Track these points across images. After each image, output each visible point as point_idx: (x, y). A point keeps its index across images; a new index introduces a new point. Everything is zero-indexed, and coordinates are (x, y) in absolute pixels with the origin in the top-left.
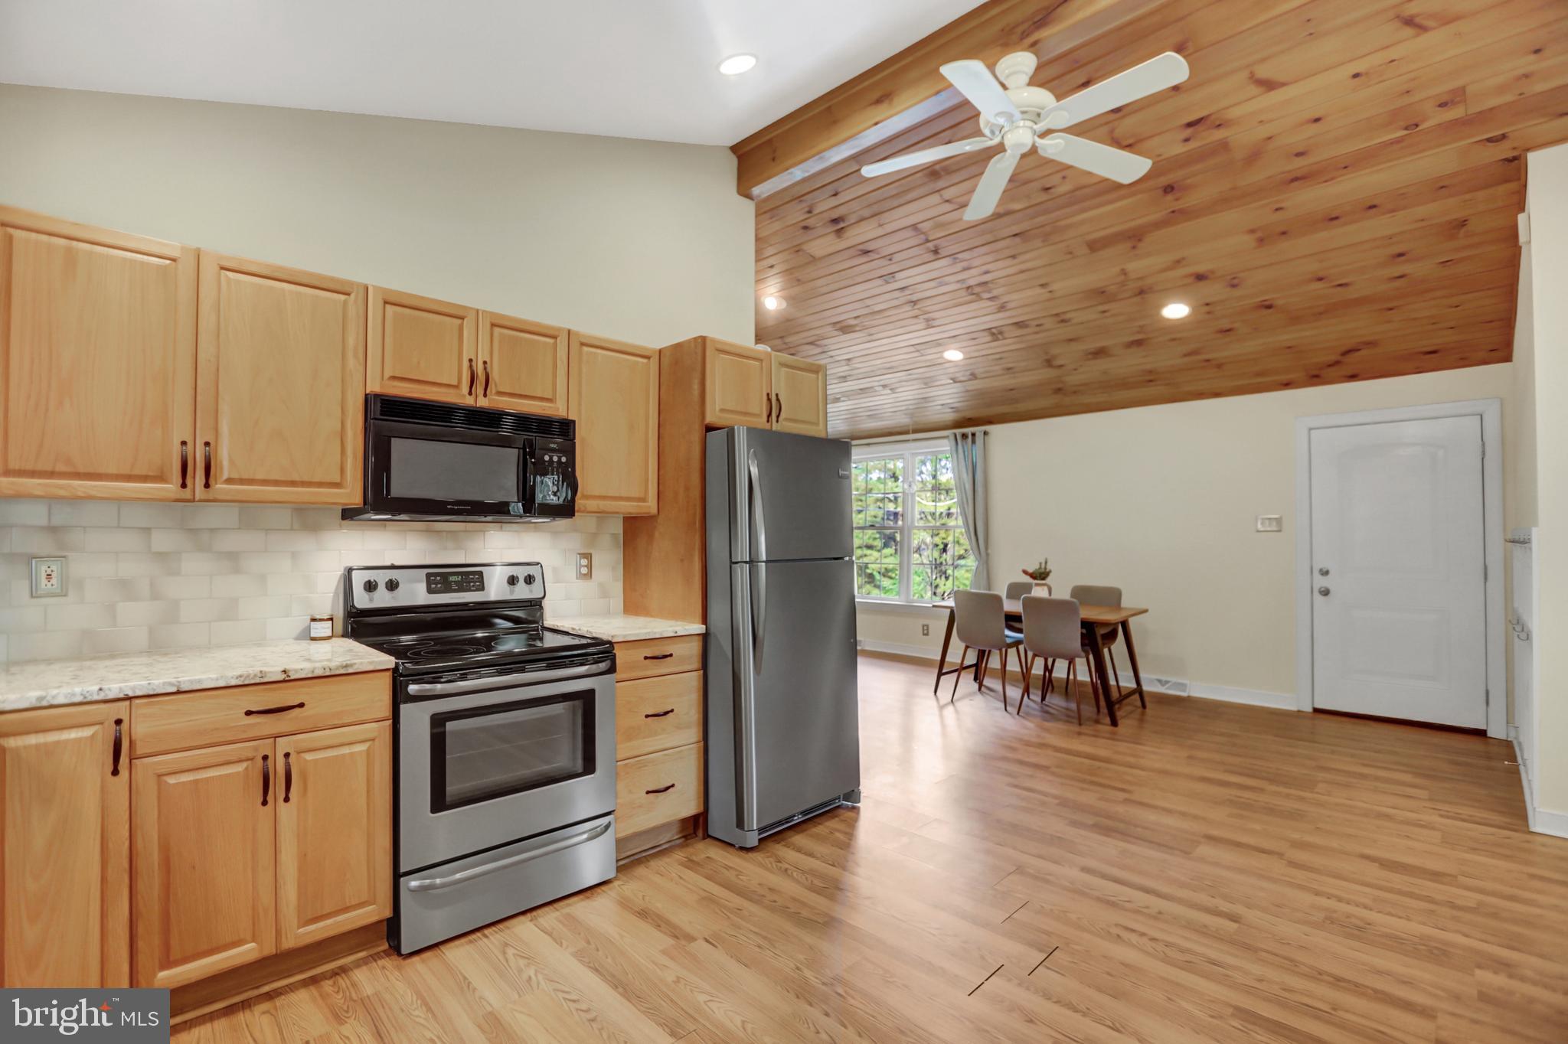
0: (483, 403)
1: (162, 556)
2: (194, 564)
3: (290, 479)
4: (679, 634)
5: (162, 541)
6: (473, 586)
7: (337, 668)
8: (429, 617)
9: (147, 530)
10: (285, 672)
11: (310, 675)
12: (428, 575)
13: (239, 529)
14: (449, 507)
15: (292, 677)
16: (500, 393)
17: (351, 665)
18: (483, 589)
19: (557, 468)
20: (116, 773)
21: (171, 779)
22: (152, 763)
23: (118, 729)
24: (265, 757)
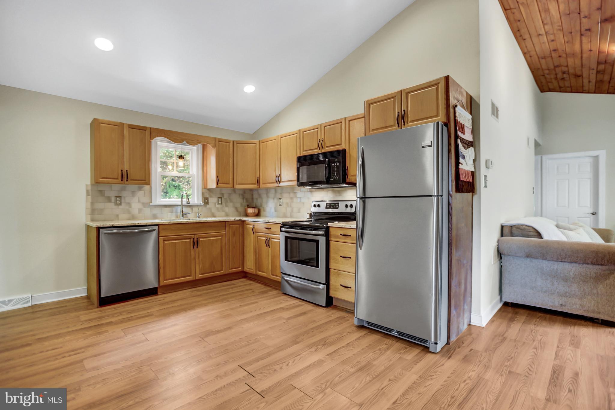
1: (292, 198)
4: (352, 227)
5: (292, 195)
6: (336, 207)
9: (289, 193)
11: (271, 222)
12: (326, 204)
14: (310, 183)
15: (269, 222)
16: (327, 147)
18: (338, 208)
19: (336, 167)
20: (254, 234)
21: (259, 238)
22: (257, 234)
23: (254, 227)
24: (267, 238)
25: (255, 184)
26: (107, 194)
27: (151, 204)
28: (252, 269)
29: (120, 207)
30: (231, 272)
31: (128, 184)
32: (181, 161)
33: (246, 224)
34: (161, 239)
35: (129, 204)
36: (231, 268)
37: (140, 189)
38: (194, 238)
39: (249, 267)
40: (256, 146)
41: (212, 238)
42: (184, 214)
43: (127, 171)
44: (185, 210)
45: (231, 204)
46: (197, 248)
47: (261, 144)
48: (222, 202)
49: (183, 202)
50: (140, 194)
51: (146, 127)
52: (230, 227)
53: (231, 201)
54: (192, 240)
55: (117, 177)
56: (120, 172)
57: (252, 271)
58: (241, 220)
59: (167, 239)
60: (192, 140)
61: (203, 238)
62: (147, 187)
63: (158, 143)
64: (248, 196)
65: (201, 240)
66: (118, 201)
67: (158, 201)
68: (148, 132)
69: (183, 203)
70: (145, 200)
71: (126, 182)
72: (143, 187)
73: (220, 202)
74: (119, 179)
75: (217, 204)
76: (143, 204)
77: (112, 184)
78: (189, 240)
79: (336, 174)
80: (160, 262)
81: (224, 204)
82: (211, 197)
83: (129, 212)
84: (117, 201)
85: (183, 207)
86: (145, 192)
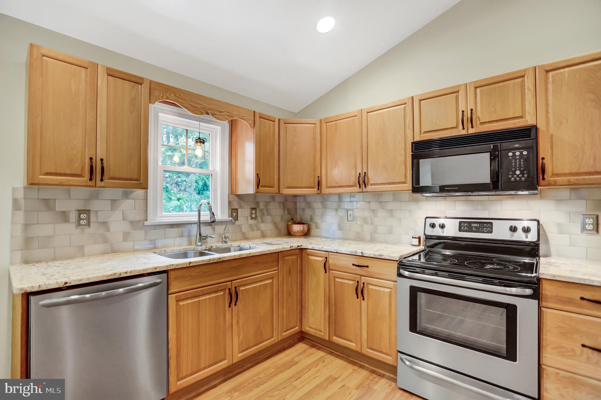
0: (471, 131)
1: (373, 211)
2: (381, 213)
3: (388, 182)
5: (374, 205)
6: (486, 230)
7: (378, 255)
8: (463, 243)
10: (362, 253)
11: (369, 256)
12: (460, 223)
13: (393, 201)
14: (446, 188)
15: (364, 255)
16: (482, 123)
17: (382, 256)
18: (491, 232)
19: (520, 159)
20: (326, 272)
21: (337, 280)
22: (334, 273)
23: (326, 260)
24: (358, 282)
25: (313, 188)
26: (60, 206)
27: (146, 223)
28: (321, 331)
29: (87, 230)
30: (285, 337)
31: (104, 187)
32: (199, 147)
33: (308, 255)
34: (172, 298)
35: (105, 224)
36: (285, 330)
37: (126, 196)
38: (231, 288)
39: (313, 327)
40: (316, 127)
41: (258, 284)
42: (202, 238)
43: (102, 160)
44: (206, 231)
45: (268, 218)
46: (235, 305)
47: (324, 125)
48: (257, 215)
49: (201, 217)
50: (127, 205)
51: (142, 79)
52: (284, 260)
53: (269, 214)
54: (227, 291)
55: (79, 173)
56: (87, 161)
57: (321, 335)
58: (300, 247)
59: (183, 298)
60: (221, 112)
61: (244, 285)
62: (139, 192)
63: (160, 114)
64: (290, 206)
65: (242, 290)
66: (83, 219)
67: (159, 217)
68: (144, 89)
69: (201, 219)
70: (136, 216)
71: (99, 183)
72: (132, 192)
73: (254, 216)
74: (84, 177)
75: (249, 218)
76: (132, 222)
77: (72, 187)
78: (222, 293)
79: (518, 172)
80: (170, 346)
81: (259, 218)
82: (241, 207)
83: (105, 241)
84: (80, 219)
85: (201, 225)
86: (135, 201)
